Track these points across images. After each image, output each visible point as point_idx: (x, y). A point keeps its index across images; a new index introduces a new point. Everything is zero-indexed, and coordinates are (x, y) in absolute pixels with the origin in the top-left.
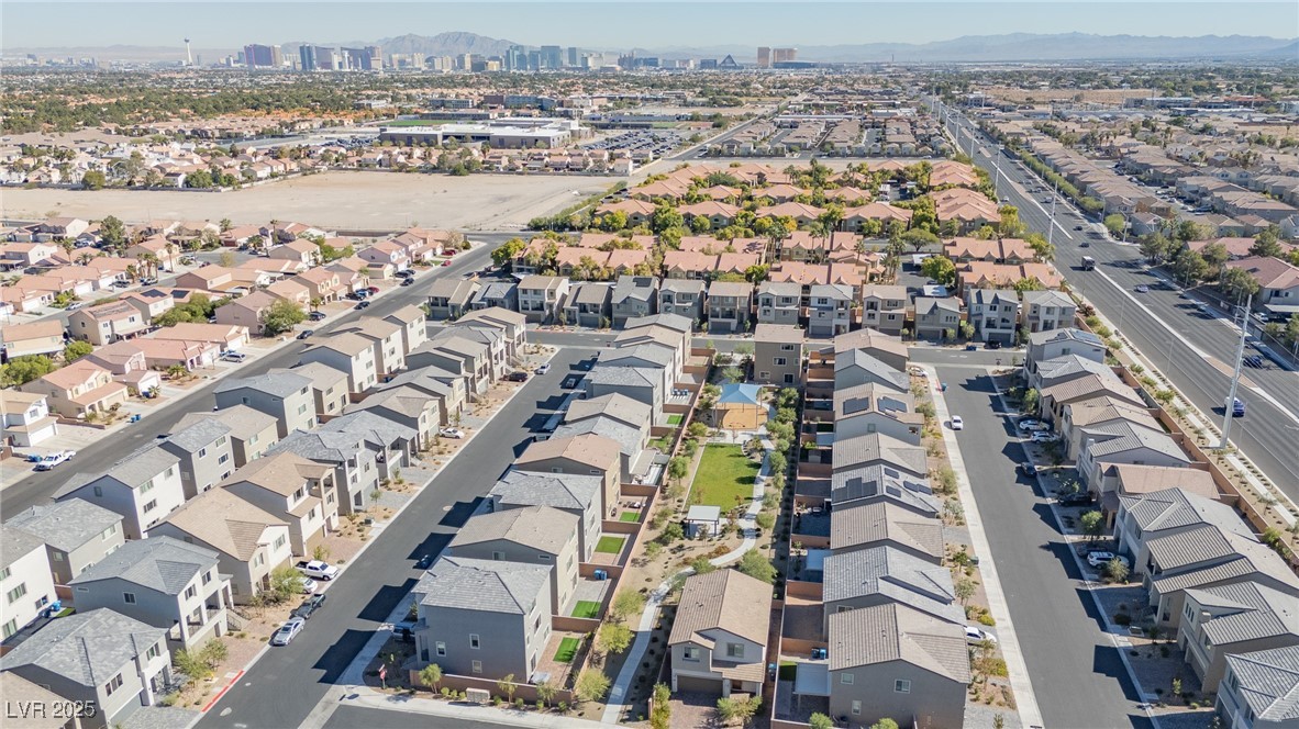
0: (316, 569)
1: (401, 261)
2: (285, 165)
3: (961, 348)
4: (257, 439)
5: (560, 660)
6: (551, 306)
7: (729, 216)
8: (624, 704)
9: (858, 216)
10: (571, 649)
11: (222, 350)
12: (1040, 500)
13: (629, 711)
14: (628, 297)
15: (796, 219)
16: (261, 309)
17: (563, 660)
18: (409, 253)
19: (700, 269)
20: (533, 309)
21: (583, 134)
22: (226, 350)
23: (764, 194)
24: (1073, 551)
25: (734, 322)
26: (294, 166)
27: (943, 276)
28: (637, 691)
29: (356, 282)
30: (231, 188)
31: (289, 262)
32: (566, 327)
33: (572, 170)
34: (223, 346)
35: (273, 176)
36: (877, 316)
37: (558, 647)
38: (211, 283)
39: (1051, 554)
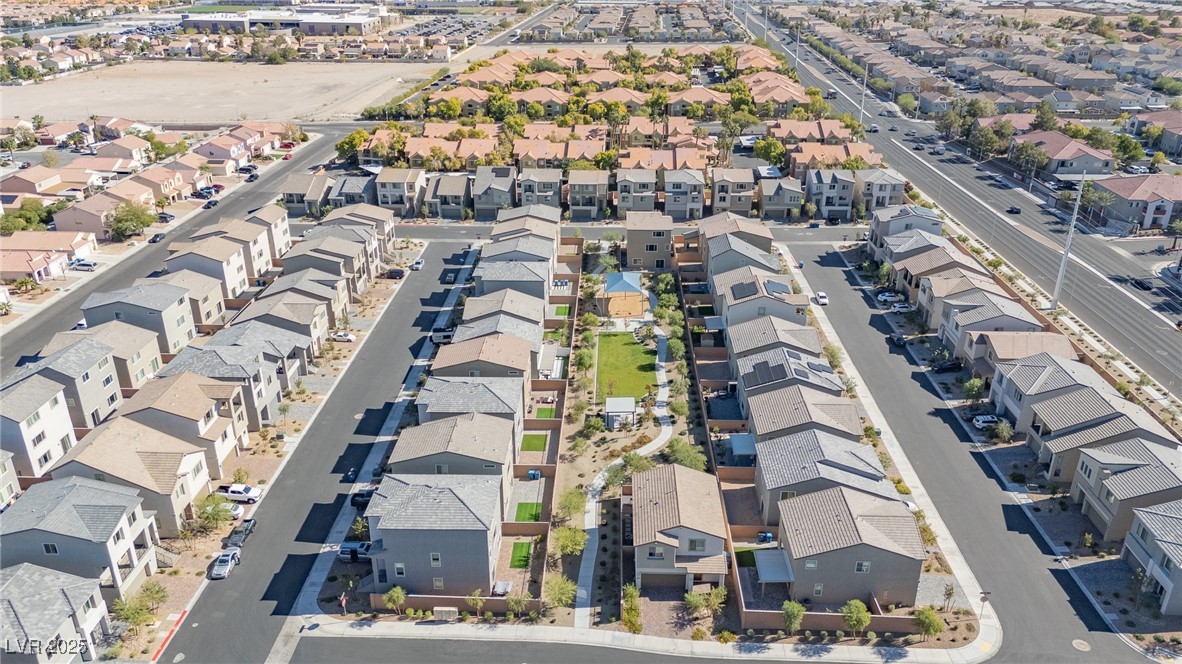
0: (239, 493)
1: (242, 156)
2: (87, 55)
3: (805, 225)
4: (139, 356)
5: (516, 567)
6: (411, 199)
7: (561, 103)
8: (591, 606)
9: (682, 101)
10: (524, 554)
11: (70, 259)
12: (916, 369)
13: (599, 613)
14: (489, 188)
15: (625, 104)
16: (105, 213)
17: (520, 567)
18: (247, 148)
19: (550, 157)
20: (394, 203)
21: (392, 20)
22: (74, 258)
23: (589, 80)
24: (957, 415)
25: (594, 210)
26: (96, 56)
27: (775, 158)
28: (600, 591)
29: (200, 180)
30: (32, 81)
31: (120, 161)
32: (428, 220)
33: (390, 57)
34: (70, 254)
35: (76, 67)
36: (728, 199)
37: (511, 552)
38: (40, 185)
39: (939, 420)
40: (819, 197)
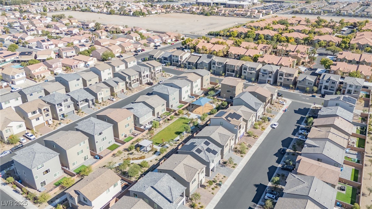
0: (29, 136)
1: (158, 42)
2: (161, 10)
3: (311, 95)
6: (180, 61)
7: (271, 35)
8: (53, 206)
9: (318, 39)
11: (85, 64)
14: (203, 61)
15: (295, 38)
17: (56, 185)
18: (162, 40)
19: (239, 54)
20: (176, 62)
21: (257, 4)
22: (87, 64)
23: (292, 28)
25: (234, 74)
26: (164, 11)
27: (327, 66)
28: (62, 203)
29: (139, 47)
30: (143, 16)
31: (128, 39)
32: (183, 69)
33: (242, 16)
35: (156, 13)
36: (283, 79)
37: (60, 179)
38: (102, 44)
40: (321, 85)
